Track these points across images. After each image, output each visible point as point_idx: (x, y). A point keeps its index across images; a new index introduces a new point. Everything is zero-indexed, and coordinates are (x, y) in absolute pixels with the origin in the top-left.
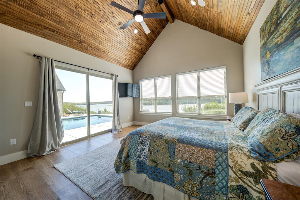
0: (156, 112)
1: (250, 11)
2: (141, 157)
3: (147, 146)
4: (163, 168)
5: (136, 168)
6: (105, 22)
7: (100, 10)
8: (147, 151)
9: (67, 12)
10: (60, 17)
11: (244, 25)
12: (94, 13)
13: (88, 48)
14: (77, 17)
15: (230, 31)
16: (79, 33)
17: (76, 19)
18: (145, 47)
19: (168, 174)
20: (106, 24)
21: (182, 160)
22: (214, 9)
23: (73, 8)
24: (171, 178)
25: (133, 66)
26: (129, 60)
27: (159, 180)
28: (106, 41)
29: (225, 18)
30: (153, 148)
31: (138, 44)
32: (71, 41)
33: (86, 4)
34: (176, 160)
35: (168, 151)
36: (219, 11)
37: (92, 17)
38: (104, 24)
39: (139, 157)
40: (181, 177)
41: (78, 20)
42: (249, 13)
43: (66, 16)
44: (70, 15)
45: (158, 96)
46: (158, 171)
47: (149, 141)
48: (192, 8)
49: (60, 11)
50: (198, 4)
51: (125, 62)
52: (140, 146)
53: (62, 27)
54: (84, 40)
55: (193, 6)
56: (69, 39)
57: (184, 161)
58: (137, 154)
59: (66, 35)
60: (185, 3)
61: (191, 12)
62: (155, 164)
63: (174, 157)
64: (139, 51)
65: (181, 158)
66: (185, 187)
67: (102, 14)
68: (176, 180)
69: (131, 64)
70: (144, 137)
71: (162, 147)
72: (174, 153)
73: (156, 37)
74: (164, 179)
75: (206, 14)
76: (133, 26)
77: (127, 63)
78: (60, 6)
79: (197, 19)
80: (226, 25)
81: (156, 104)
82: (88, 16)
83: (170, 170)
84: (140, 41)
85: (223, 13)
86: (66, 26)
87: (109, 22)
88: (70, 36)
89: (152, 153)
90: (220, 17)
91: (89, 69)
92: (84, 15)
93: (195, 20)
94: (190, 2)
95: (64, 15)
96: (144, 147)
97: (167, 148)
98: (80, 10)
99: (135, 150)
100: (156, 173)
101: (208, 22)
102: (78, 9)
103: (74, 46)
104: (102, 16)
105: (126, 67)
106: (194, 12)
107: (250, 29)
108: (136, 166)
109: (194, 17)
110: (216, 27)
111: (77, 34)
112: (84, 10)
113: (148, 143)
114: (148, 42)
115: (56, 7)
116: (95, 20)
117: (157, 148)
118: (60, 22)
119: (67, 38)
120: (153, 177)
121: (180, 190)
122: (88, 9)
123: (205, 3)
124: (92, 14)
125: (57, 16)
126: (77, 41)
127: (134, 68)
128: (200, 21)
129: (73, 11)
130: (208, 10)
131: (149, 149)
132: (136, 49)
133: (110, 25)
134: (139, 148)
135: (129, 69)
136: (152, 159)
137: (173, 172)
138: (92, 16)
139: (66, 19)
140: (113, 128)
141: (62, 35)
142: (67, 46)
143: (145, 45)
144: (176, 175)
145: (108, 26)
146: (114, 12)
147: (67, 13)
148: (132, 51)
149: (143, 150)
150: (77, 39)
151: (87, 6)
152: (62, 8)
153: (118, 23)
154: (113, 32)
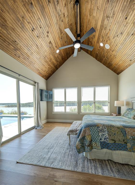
0: (65, 112)
1: (132, 60)
2: (102, 140)
3: (106, 132)
4: (119, 142)
5: (100, 146)
6: (41, 38)
7: (40, 27)
8: (107, 135)
9: (14, 18)
10: (6, 21)
11: (125, 65)
12: (35, 28)
13: (21, 56)
14: (21, 26)
15: (116, 66)
16: (17, 41)
17: (19, 28)
18: (59, 64)
19: (123, 145)
20: (40, 40)
21: (131, 136)
22: (113, 52)
23: (20, 17)
24: (125, 147)
25: (47, 77)
26: (47, 72)
27: (117, 150)
28: (36, 53)
29: (116, 59)
30: (111, 133)
31: (56, 61)
32: (8, 46)
33: (32, 18)
34: (128, 137)
35: (122, 133)
36: (115, 54)
37: (33, 31)
38: (40, 39)
39: (100, 139)
40: (131, 145)
41: (20, 29)
42: (131, 60)
43: (11, 22)
44: (15, 23)
45: (67, 101)
46: (116, 145)
47: (106, 129)
48: (98, 47)
49: (8, 15)
50: (105, 46)
51: (44, 73)
52: (101, 133)
53: (4, 31)
54: (20, 48)
55: (101, 46)
56: (7, 44)
57: (132, 137)
58: (99, 138)
59: (5, 40)
60: (96, 43)
61: (97, 49)
62: (114, 142)
63: (126, 135)
64: (55, 66)
65: (130, 135)
66: (133, 149)
67: (41, 30)
68: (128, 147)
69: (47, 75)
70: (101, 128)
71: (117, 131)
72: (126, 133)
73: (68, 59)
74: (120, 148)
75: (106, 53)
76: (57, 47)
77: (45, 74)
78: (9, 11)
79: (98, 55)
80: (115, 63)
81: (65, 106)
82: (30, 29)
83: (124, 143)
84: (58, 59)
85: (117, 56)
86: (8, 32)
87: (43, 38)
88: (9, 41)
89: (110, 136)
90: (114, 57)
91: (19, 75)
92: (27, 27)
93: (97, 55)
94: (100, 43)
95: (10, 20)
96: (104, 133)
97: (121, 132)
98: (25, 21)
99: (97, 136)
100: (115, 147)
101: (105, 58)
102: (24, 19)
103: (9, 51)
104: (40, 32)
105: (43, 77)
106: (98, 50)
107: (127, 68)
108: (100, 145)
109: (97, 52)
110: (108, 62)
111: (16, 42)
112: (28, 23)
113: (106, 130)
114: (62, 61)
115: (5, 10)
116: (34, 34)
117: (114, 132)
118: (4, 26)
119: (6, 43)
120: (114, 149)
121: (131, 152)
122: (32, 23)
123: (109, 48)
124: (34, 29)
125: (4, 19)
126: (13, 48)
127: (48, 79)
128: (100, 56)
129: (19, 20)
130: (109, 52)
131: (108, 134)
132: (54, 64)
133: (43, 41)
134: (100, 134)
135: (45, 79)
136: (112, 139)
137: (126, 143)
138: (33, 29)
139: (11, 25)
140: (36, 125)
141: (2, 38)
142: (2, 50)
143: (60, 63)
144: (128, 144)
145: (42, 42)
146: (49, 32)
147: (13, 20)
148: (51, 65)
149: (104, 135)
150: (14, 46)
151: (31, 20)
152: (10, 13)
153: (49, 42)
154: (43, 48)
